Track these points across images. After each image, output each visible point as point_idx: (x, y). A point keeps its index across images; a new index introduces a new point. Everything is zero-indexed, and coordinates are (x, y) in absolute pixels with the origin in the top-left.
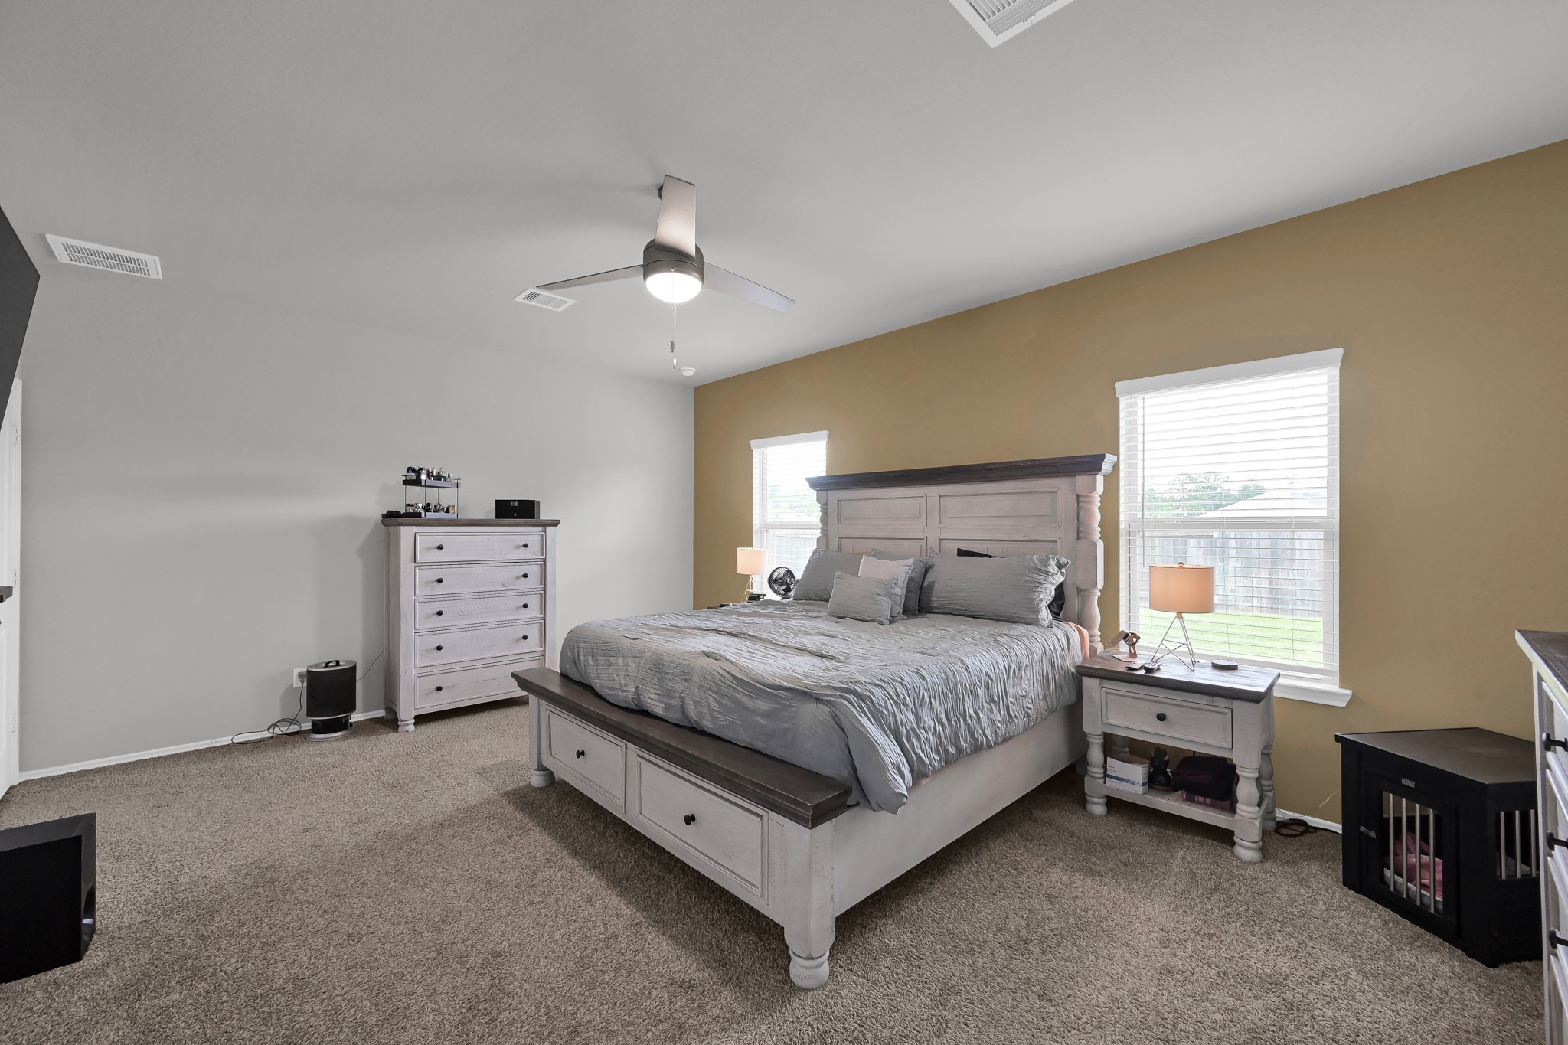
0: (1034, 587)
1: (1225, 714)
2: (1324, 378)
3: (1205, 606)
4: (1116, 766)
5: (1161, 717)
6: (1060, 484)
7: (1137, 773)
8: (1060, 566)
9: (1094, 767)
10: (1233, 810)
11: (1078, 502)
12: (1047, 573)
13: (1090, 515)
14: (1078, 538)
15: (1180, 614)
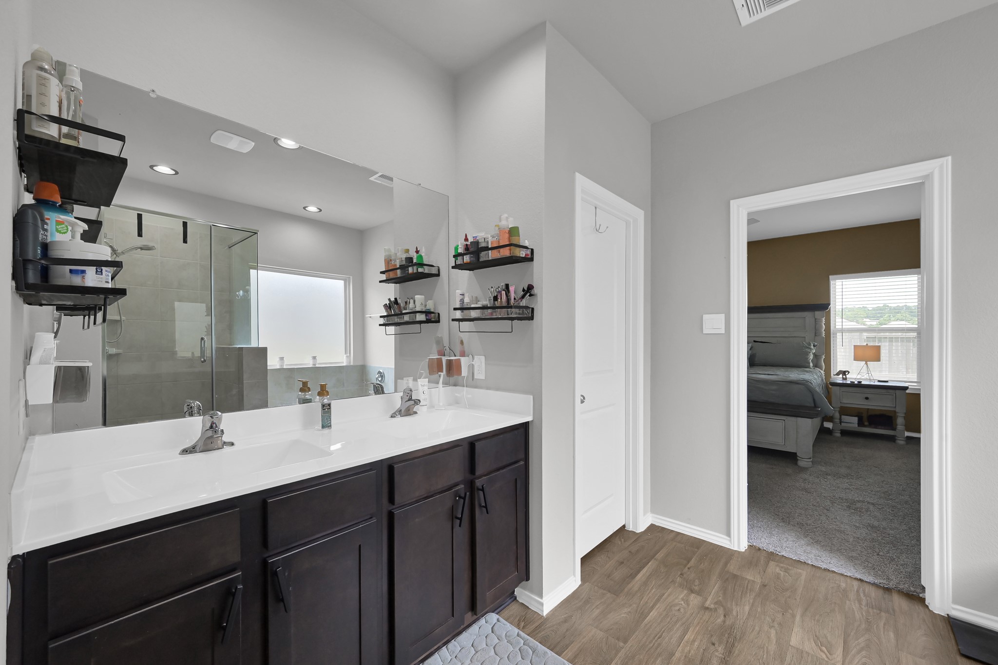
0: (807, 354)
1: (893, 395)
2: (916, 278)
3: (877, 359)
4: (845, 418)
5: (867, 398)
6: (808, 315)
7: (855, 420)
8: (814, 346)
9: (836, 419)
10: (894, 429)
11: (815, 321)
12: (810, 348)
13: (821, 327)
14: (815, 335)
15: (866, 362)
